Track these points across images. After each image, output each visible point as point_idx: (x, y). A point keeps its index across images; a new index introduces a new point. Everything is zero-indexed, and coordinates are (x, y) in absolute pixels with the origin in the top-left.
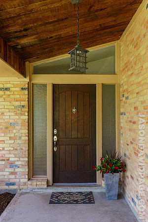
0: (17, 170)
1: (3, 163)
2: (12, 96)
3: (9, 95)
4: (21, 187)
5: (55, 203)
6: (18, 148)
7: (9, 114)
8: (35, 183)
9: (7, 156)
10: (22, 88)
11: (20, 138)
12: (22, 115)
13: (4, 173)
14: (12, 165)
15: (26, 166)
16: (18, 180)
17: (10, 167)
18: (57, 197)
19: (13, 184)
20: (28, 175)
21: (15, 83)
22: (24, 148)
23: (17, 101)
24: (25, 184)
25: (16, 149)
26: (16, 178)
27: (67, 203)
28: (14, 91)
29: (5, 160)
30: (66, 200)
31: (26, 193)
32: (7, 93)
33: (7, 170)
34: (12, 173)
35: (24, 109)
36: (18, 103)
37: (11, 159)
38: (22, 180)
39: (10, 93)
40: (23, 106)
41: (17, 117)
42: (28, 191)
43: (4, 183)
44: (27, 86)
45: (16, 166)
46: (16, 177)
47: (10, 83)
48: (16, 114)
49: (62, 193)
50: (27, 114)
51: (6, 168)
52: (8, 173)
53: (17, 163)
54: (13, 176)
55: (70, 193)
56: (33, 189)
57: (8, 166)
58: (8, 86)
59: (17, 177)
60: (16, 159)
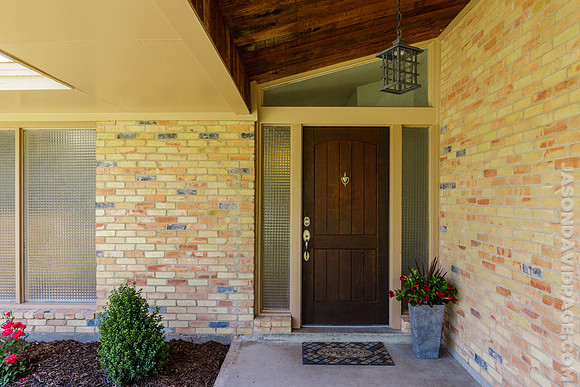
0: (232, 297)
1: (205, 282)
2: (223, 151)
3: (217, 148)
4: (240, 331)
5: (315, 363)
6: (235, 254)
7: (216, 185)
8: (268, 324)
9: (213, 269)
10: (243, 134)
11: (239, 233)
12: (242, 187)
13: (208, 303)
14: (223, 287)
15: (250, 288)
16: (234, 318)
17: (219, 292)
18: (315, 352)
19: (224, 325)
20: (254, 307)
21: (229, 123)
22: (246, 254)
23: (232, 159)
24: (248, 325)
25: (231, 256)
26: (229, 313)
27: (340, 363)
28: (226, 140)
29: (208, 277)
30: (335, 358)
31: (252, 343)
32: (214, 143)
33: (212, 296)
34: (222, 304)
35: (246, 176)
36: (234, 164)
37: (220, 276)
38: (241, 318)
39: (219, 144)
40: (245, 170)
41: (233, 192)
42: (254, 339)
43: (207, 323)
44: (252, 130)
45: (230, 289)
46: (230, 310)
47: (219, 125)
48: (231, 185)
49: (323, 344)
50: (252, 185)
51: (211, 292)
52: (214, 304)
53: (232, 283)
54: (224, 310)
55: (338, 344)
56: (265, 335)
57: (216, 289)
58: (215, 129)
59: (233, 310)
60: (230, 275)
